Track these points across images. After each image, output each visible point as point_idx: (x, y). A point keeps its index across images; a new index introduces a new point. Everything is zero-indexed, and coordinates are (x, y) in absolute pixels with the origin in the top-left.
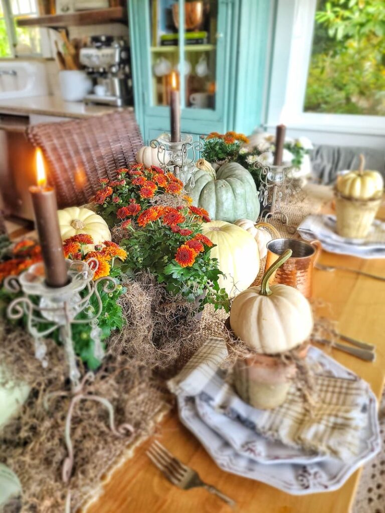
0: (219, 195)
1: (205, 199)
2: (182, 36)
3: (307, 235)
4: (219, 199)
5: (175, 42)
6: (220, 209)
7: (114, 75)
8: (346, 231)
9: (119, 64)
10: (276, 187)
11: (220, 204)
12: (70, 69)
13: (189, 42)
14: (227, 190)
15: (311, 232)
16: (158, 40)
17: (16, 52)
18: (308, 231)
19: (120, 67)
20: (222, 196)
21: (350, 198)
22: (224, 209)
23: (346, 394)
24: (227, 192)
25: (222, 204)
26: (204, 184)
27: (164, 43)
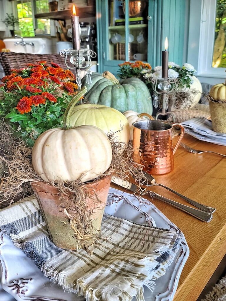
0: (114, 93)
1: (103, 96)
2: (127, 20)
3: (188, 129)
4: (114, 96)
5: (123, 24)
6: (114, 103)
7: (88, 43)
8: (218, 127)
9: (90, 36)
10: (165, 94)
11: (114, 100)
12: (63, 41)
13: (131, 23)
14: (121, 90)
15: (190, 127)
16: (114, 23)
17: (35, 33)
18: (187, 126)
19: (90, 39)
20: (116, 94)
21: (217, 101)
22: (118, 104)
23: (152, 242)
24: (120, 92)
25: (116, 100)
26: (105, 86)
27: (117, 24)
